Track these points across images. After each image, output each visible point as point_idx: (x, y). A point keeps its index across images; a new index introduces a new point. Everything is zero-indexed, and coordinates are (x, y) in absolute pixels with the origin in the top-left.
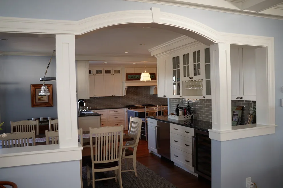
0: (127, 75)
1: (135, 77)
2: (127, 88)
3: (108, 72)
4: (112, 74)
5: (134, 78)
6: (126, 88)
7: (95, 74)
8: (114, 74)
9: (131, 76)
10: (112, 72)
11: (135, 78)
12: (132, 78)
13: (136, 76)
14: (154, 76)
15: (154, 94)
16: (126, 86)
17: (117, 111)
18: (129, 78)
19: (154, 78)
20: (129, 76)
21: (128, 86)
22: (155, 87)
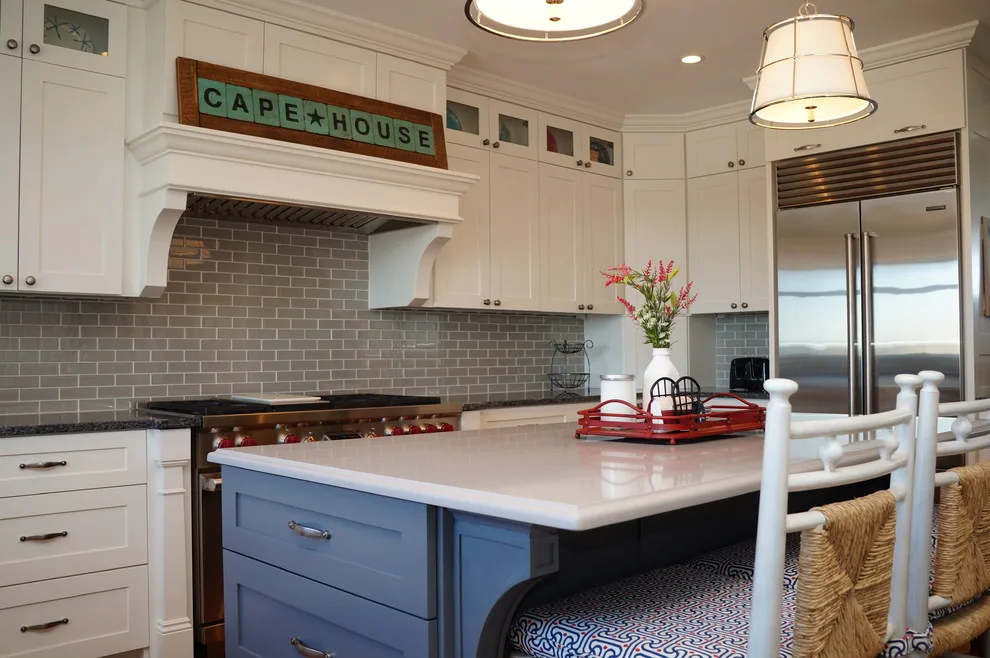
0: (191, 72)
1: (265, 106)
2: (182, 206)
4: (13, 45)
5: (260, 120)
6: (166, 213)
8: (35, 49)
9: (228, 92)
11: (271, 120)
12: (239, 114)
13: (284, 100)
14: (431, 136)
15: (416, 300)
16: (174, 189)
17: (49, 465)
18: (205, 108)
19: (431, 151)
20: (204, 83)
21: (190, 195)
22: (438, 232)
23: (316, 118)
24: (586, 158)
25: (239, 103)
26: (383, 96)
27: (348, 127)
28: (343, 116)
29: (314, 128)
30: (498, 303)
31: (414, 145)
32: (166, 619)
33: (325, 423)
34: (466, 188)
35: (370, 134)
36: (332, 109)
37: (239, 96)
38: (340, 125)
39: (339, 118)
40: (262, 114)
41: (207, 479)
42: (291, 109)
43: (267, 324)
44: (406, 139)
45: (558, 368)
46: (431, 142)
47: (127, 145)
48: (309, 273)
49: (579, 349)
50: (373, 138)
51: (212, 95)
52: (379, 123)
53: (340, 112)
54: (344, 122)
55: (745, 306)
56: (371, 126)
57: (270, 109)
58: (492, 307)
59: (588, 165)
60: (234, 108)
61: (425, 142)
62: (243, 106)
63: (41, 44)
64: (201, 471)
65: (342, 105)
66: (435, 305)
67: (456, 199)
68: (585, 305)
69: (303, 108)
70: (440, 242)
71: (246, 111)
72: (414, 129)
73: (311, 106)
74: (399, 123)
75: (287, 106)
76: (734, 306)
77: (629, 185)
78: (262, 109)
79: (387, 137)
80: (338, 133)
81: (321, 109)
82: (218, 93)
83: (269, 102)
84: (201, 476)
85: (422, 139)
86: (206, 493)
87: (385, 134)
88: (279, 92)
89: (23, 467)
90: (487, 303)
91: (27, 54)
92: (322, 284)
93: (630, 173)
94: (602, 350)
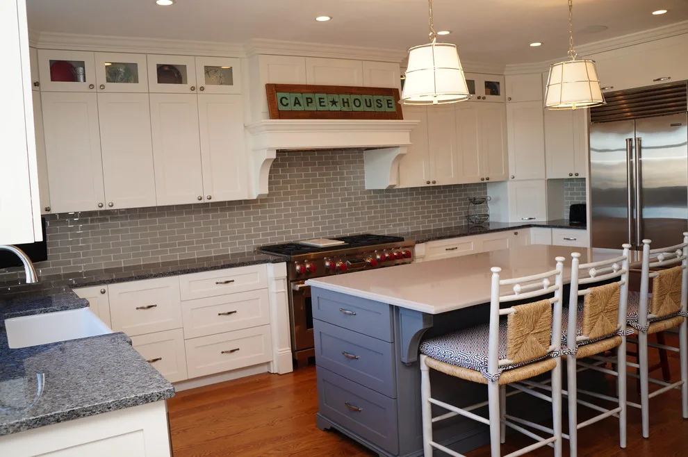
0: (273, 90)
1: (309, 101)
2: (274, 156)
3: (169, 74)
4: (193, 89)
5: (307, 109)
6: (267, 160)
7: (102, 87)
8: (202, 89)
9: (291, 97)
10: (195, 75)
11: (312, 108)
12: (297, 108)
13: (318, 96)
14: (393, 102)
15: (390, 186)
16: (270, 149)
17: (227, 282)
18: (281, 108)
19: (394, 110)
20: (280, 95)
21: (277, 151)
22: (399, 151)
23: (334, 103)
24: (483, 94)
25: (297, 102)
26: (367, 84)
27: (350, 104)
28: (347, 99)
29: (333, 108)
30: (434, 182)
31: (385, 108)
32: (280, 348)
33: (347, 255)
34: (412, 127)
35: (362, 106)
36: (342, 96)
37: (296, 98)
38: (346, 104)
39: (345, 100)
40: (308, 105)
41: (295, 284)
42: (322, 100)
43: (314, 202)
44: (380, 105)
45: (472, 212)
46: (393, 105)
47: (245, 126)
48: (334, 174)
49: (484, 201)
50: (363, 108)
51: (284, 100)
52: (366, 100)
53: (345, 97)
54: (348, 103)
55: (577, 175)
56: (361, 101)
57: (311, 102)
58: (431, 185)
59: (484, 98)
60: (295, 105)
61: (390, 105)
62: (299, 103)
63: (204, 86)
64: (291, 281)
65: (346, 93)
66: (400, 187)
67: (408, 134)
68: (485, 178)
69: (328, 98)
70: (400, 156)
71: (300, 105)
72: (384, 99)
73: (331, 97)
74: (376, 97)
75: (320, 99)
76: (571, 175)
77: (509, 106)
78: (308, 103)
79: (370, 106)
80: (345, 109)
81: (336, 97)
82: (287, 99)
83: (311, 99)
84: (292, 284)
85: (388, 104)
86: (294, 291)
87: (368, 105)
88: (315, 93)
89: (217, 283)
90: (428, 183)
91: (199, 91)
92: (341, 179)
93: (510, 99)
94: (497, 200)
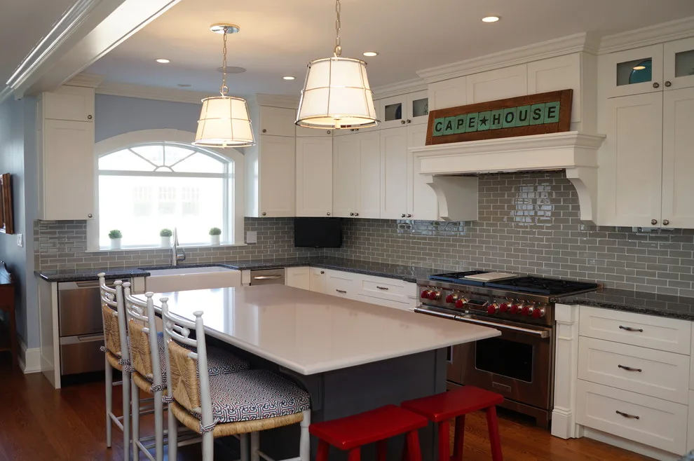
0: (433, 117)
1: (460, 123)
2: (431, 181)
4: (403, 122)
8: (410, 121)
9: (444, 122)
13: (469, 116)
14: (558, 108)
19: (555, 119)
20: (437, 121)
23: (484, 121)
25: (449, 126)
27: (501, 121)
28: (499, 115)
29: (482, 128)
31: (543, 119)
35: (514, 120)
36: (494, 112)
37: (450, 122)
38: (496, 121)
39: (497, 117)
40: (458, 128)
44: (537, 117)
46: (557, 113)
50: (516, 123)
51: (439, 126)
52: (521, 112)
54: (499, 119)
56: (515, 115)
60: (446, 129)
61: (552, 115)
63: (411, 118)
65: (498, 108)
69: (478, 118)
71: (451, 129)
72: (546, 107)
73: (483, 115)
74: (536, 107)
75: (470, 119)
78: (458, 125)
79: (525, 120)
80: (496, 127)
81: (488, 115)
82: (441, 124)
83: (462, 120)
85: (550, 112)
87: (523, 118)
88: (468, 113)
